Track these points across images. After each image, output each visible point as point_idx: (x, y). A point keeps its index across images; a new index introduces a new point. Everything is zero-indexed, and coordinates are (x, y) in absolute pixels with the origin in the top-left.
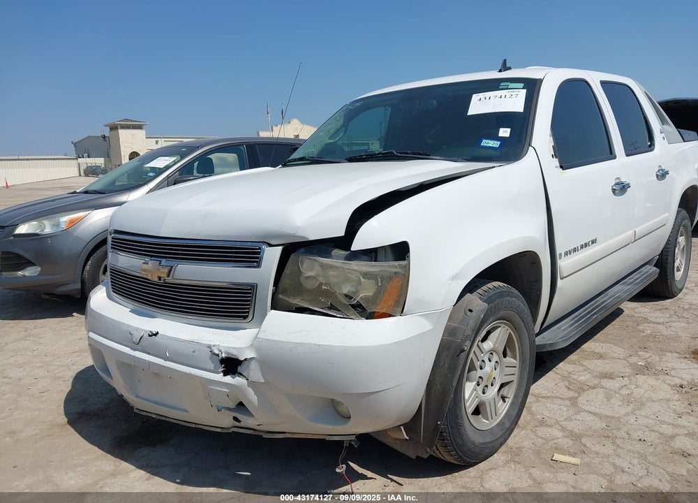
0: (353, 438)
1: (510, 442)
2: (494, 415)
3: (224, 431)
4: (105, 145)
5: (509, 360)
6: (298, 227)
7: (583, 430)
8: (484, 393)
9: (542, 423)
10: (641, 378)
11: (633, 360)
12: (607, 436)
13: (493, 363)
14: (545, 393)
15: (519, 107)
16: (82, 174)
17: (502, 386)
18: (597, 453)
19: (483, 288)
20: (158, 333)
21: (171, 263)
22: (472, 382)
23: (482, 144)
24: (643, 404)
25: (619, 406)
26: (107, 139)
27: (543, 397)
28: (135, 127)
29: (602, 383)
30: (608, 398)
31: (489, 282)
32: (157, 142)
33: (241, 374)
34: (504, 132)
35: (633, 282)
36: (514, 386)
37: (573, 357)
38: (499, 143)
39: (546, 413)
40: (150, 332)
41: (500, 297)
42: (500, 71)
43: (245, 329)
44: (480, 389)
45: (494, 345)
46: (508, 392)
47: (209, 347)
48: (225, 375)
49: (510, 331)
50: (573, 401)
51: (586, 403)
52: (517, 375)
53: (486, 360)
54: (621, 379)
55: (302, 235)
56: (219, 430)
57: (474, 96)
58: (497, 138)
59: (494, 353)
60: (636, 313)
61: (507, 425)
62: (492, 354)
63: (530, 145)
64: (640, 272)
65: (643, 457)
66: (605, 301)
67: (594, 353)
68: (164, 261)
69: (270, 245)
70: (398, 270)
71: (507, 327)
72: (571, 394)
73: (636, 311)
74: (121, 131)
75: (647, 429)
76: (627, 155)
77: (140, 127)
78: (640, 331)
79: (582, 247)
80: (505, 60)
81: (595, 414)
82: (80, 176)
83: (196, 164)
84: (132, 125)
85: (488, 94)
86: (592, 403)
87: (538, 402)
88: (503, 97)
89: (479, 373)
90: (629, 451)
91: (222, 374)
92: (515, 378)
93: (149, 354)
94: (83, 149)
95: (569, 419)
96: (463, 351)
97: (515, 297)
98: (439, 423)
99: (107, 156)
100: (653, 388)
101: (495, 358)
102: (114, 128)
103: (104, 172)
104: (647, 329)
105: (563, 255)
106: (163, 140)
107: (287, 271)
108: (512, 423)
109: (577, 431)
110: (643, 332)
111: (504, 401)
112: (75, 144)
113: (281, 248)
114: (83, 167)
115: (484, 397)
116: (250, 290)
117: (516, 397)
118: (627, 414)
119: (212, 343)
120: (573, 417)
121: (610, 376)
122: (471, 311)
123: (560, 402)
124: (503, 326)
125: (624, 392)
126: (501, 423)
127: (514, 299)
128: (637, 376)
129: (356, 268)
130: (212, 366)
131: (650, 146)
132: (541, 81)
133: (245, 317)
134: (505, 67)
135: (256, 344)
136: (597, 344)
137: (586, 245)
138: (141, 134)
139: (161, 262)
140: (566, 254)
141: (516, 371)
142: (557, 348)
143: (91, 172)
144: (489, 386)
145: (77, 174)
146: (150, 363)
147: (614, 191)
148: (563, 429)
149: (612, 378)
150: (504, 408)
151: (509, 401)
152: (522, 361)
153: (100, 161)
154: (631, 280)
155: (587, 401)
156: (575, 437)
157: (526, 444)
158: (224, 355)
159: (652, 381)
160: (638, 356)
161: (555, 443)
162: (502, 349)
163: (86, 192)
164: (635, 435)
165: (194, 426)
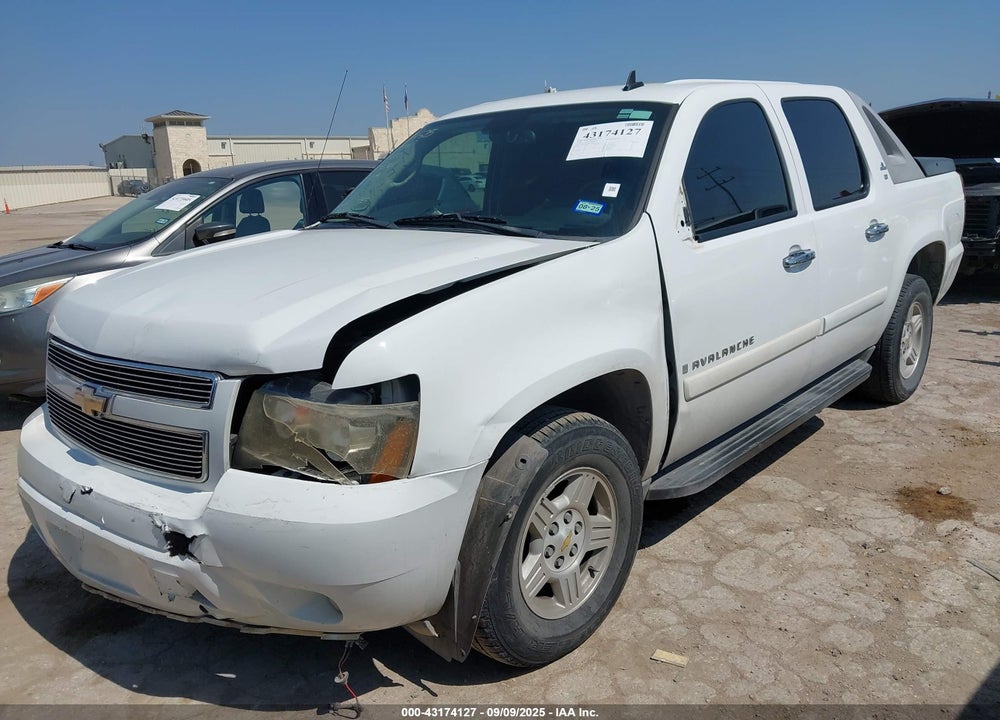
0: (358, 636)
1: (603, 630)
2: (573, 595)
3: (193, 621)
4: (147, 149)
5: (601, 518)
6: (259, 355)
7: (708, 614)
8: (557, 567)
9: (656, 602)
10: (812, 531)
11: (809, 504)
12: (736, 622)
13: (572, 525)
14: (673, 554)
15: (638, 152)
16: (116, 191)
17: (588, 555)
18: (716, 648)
19: (551, 425)
20: (91, 490)
21: (109, 392)
22: (536, 553)
23: (577, 208)
24: (801, 573)
25: (769, 575)
26: (151, 141)
27: (669, 562)
28: (190, 123)
29: (757, 541)
30: (757, 564)
31: (567, 414)
32: (223, 145)
33: (191, 555)
34: (611, 190)
35: (827, 389)
36: (608, 555)
37: (729, 498)
38: (601, 207)
39: (665, 586)
40: (84, 487)
41: (574, 438)
42: (625, 89)
43: (200, 491)
44: (550, 563)
45: (572, 501)
46: (599, 562)
47: (151, 515)
48: (172, 555)
49: (598, 479)
50: (709, 566)
51: (725, 571)
52: (612, 538)
53: (560, 521)
54: (784, 533)
55: (265, 366)
56: (185, 620)
57: (581, 129)
58: (598, 198)
59: (573, 512)
60: (839, 427)
61: (594, 609)
62: (570, 512)
63: (644, 210)
64: (842, 372)
65: (776, 654)
66: (777, 420)
67: (760, 491)
68: (100, 388)
69: (226, 377)
70: (402, 414)
71: (592, 475)
72: (707, 557)
73: (841, 424)
74: (170, 130)
75: (796, 613)
76: (817, 209)
77: (197, 123)
78: (835, 456)
79: (725, 352)
80: (634, 72)
81: (731, 588)
82: (113, 195)
83: (239, 198)
84: (186, 119)
85: (600, 127)
86: (733, 572)
87: (660, 568)
88: (619, 132)
89: (548, 540)
90: (761, 646)
91: (169, 553)
92: (610, 544)
93: (83, 517)
94: (116, 155)
95: (693, 596)
96: (507, 519)
97: (602, 435)
98: (474, 617)
99: (152, 166)
100: (824, 549)
101: (576, 517)
102: (160, 124)
103: (147, 188)
104: (846, 453)
105: (690, 367)
106: (232, 141)
107: (249, 415)
108: (603, 606)
109: (699, 615)
110: (840, 458)
111: (592, 575)
112: (104, 148)
113: (238, 382)
114: (117, 183)
115: (556, 573)
116: (201, 439)
117: (610, 569)
118: (775, 588)
119: (155, 511)
120: (699, 594)
121: (769, 529)
122: (523, 461)
123: (689, 569)
124: (585, 474)
125: (783, 554)
126: (586, 607)
127: (600, 437)
128: (808, 529)
129: (341, 413)
130: (155, 543)
131: (862, 190)
132: (677, 107)
133: (198, 476)
134: (633, 83)
135: (208, 517)
136: (769, 478)
137: (733, 349)
138: (199, 133)
139: (95, 389)
140: (696, 365)
141: (611, 533)
142: (685, 495)
143: (128, 188)
144: (567, 557)
145: (108, 193)
146: (83, 531)
147: (787, 266)
148: (681, 611)
149: (772, 532)
150: (589, 586)
151: (599, 576)
152: (621, 519)
153: (141, 174)
154: (826, 386)
155: (727, 568)
156: (693, 623)
157: (624, 634)
158: (167, 529)
159: (826, 537)
160: (820, 496)
161: (662, 633)
162: (586, 504)
163: (71, 246)
164: (776, 622)
165: (154, 612)
